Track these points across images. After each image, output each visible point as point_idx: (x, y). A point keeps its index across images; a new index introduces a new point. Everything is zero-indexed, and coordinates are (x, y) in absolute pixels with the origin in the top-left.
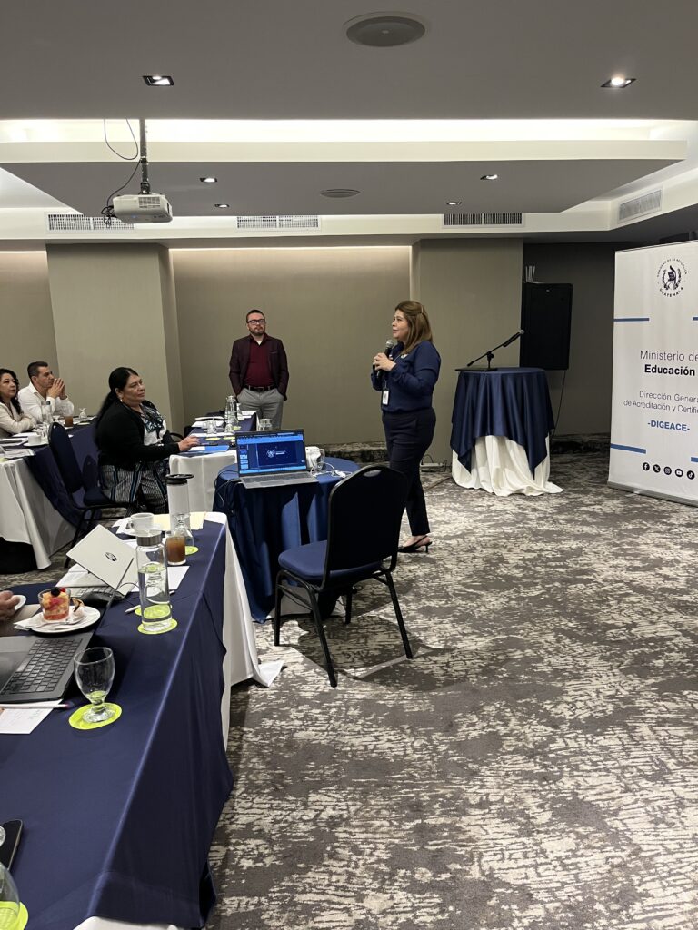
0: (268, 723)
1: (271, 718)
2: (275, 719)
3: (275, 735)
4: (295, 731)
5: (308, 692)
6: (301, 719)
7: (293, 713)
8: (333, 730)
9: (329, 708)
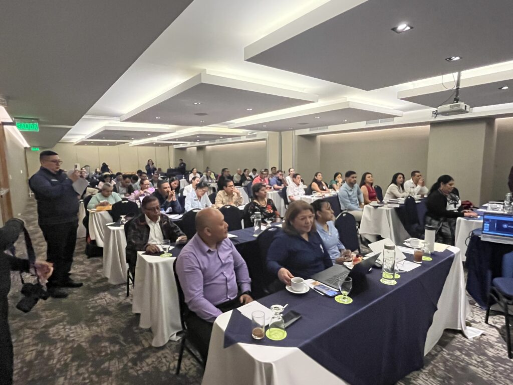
0: (458, 353)
1: (461, 352)
2: (463, 353)
3: (459, 360)
4: (471, 365)
5: (491, 352)
6: (478, 362)
7: (475, 357)
8: (494, 377)
9: (500, 366)
